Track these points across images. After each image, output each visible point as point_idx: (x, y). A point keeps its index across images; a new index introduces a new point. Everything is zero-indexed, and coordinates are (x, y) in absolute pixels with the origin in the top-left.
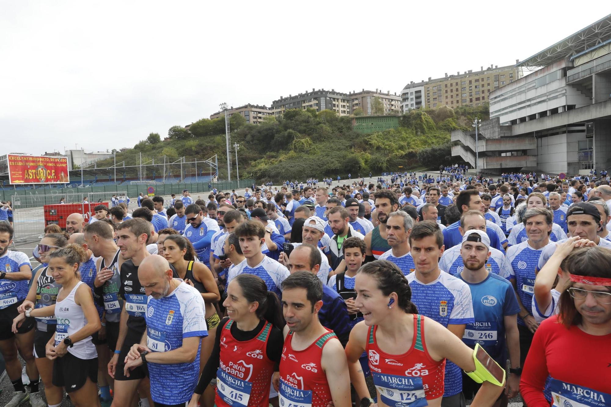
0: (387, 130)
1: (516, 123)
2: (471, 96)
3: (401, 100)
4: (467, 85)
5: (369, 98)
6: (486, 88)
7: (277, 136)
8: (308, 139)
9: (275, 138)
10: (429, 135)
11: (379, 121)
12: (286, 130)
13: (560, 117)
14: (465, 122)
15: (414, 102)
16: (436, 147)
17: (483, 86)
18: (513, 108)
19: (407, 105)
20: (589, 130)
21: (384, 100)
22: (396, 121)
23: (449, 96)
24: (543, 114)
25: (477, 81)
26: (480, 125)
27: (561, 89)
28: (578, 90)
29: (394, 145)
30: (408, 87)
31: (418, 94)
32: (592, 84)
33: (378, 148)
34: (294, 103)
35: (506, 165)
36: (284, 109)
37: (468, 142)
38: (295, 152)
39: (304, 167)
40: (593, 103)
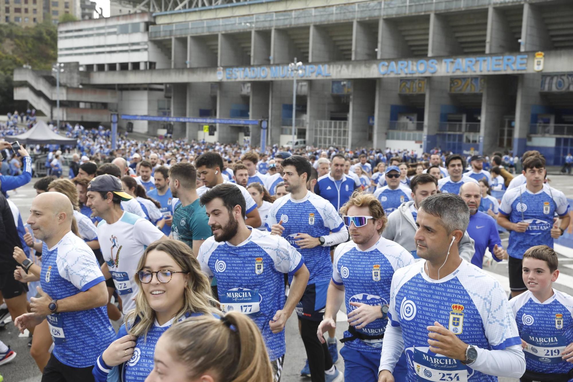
1: (94, 70)
2: (7, 3)
13: (142, 74)
14: (12, 48)
18: (89, 50)
20: (168, 90)
24: (124, 67)
26: (62, 70)
27: (143, 44)
28: (159, 47)
32: (171, 46)
35: (88, 118)
37: (42, 86)
40: (173, 66)
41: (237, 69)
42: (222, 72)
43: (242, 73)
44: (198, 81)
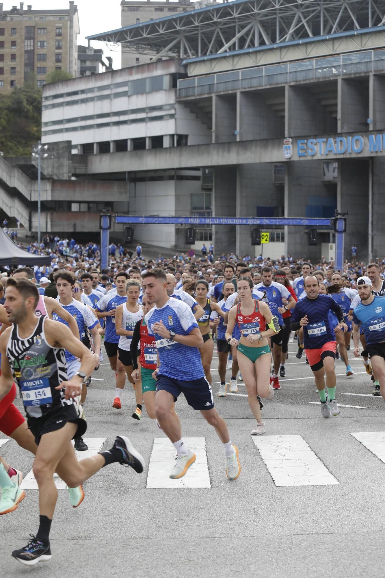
1: (93, 151)
13: (168, 155)
20: (206, 178)
24: (139, 143)
26: (46, 155)
27: (168, 107)
28: (192, 112)
32: (211, 109)
35: (83, 227)
40: (213, 141)
41: (314, 141)
42: (291, 146)
43: (323, 146)
44: (252, 161)
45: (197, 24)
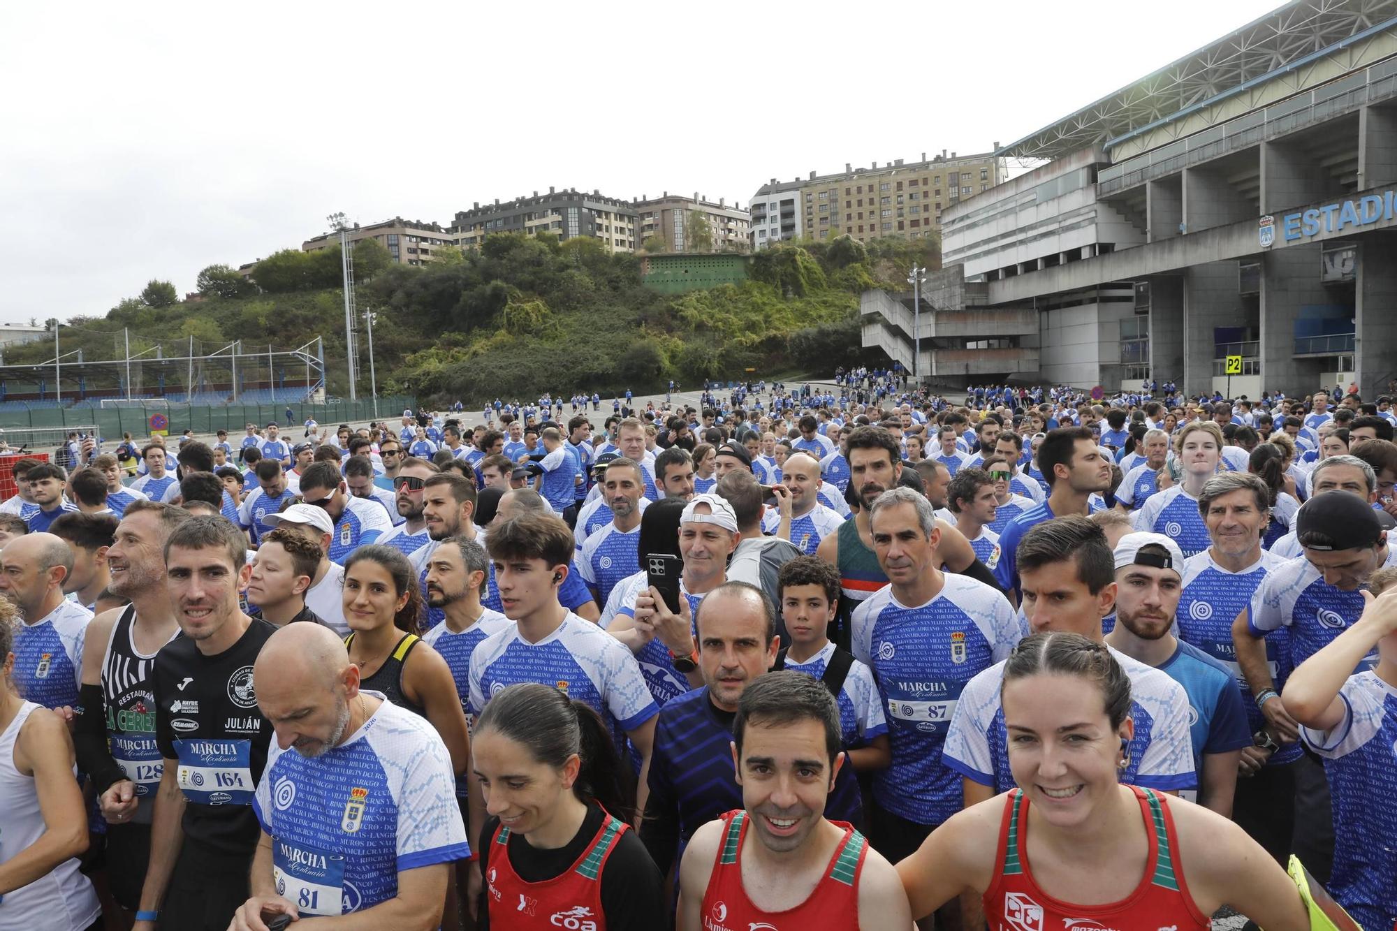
0: (720, 286)
1: (997, 279)
2: (901, 215)
3: (750, 219)
4: (892, 192)
5: (677, 212)
6: (932, 200)
7: (465, 294)
8: (539, 303)
9: (461, 299)
10: (812, 300)
11: (702, 264)
12: (487, 281)
13: (1086, 269)
14: (890, 272)
15: (778, 225)
16: (828, 326)
17: (926, 194)
18: (989, 246)
19: (763, 232)
20: (1141, 298)
21: (712, 218)
22: (739, 266)
23: (854, 215)
24: (1051, 261)
25: (913, 183)
26: (924, 280)
27: (1087, 210)
28: (1118, 213)
29: (735, 320)
30: (764, 191)
31: (787, 208)
32: (1145, 202)
33: (701, 327)
34: (506, 220)
35: (978, 367)
36: (482, 233)
37: (898, 318)
38: (510, 333)
39: (529, 367)
40: (1149, 241)
41: (1315, 212)
42: (1273, 227)
43: (1333, 216)
44: (1207, 260)
45: (1125, 106)
